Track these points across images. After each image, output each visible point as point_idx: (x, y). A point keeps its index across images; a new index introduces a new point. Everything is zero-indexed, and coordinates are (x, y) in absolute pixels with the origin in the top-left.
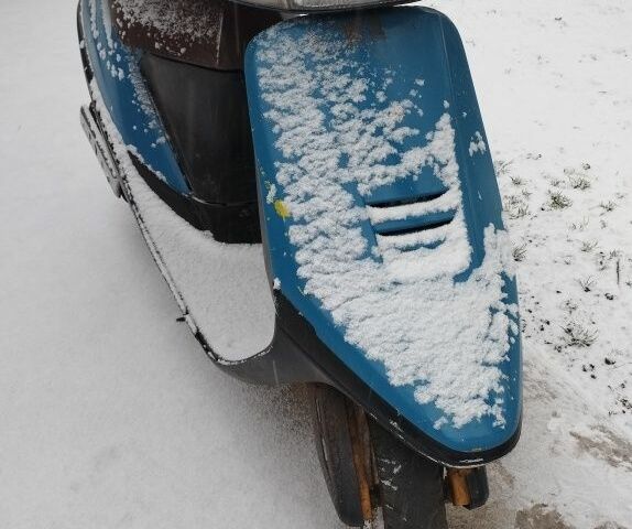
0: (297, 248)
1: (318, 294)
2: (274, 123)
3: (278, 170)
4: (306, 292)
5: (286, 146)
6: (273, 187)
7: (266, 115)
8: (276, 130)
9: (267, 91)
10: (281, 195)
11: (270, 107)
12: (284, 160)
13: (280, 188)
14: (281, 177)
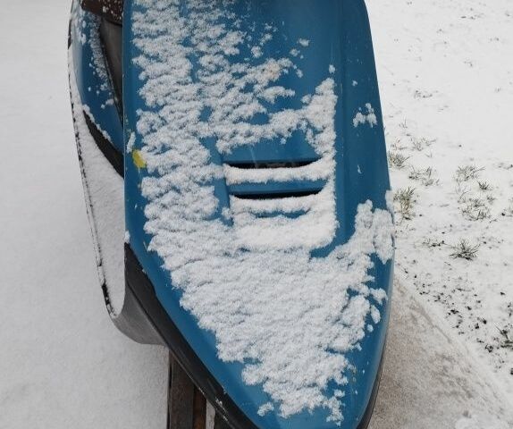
0: (147, 201)
1: (161, 252)
2: (141, 70)
3: (139, 118)
4: (149, 249)
5: (149, 94)
6: (133, 135)
7: (134, 60)
8: (142, 76)
9: (139, 36)
10: (139, 144)
11: (139, 52)
12: (146, 109)
13: (139, 137)
14: (141, 126)
